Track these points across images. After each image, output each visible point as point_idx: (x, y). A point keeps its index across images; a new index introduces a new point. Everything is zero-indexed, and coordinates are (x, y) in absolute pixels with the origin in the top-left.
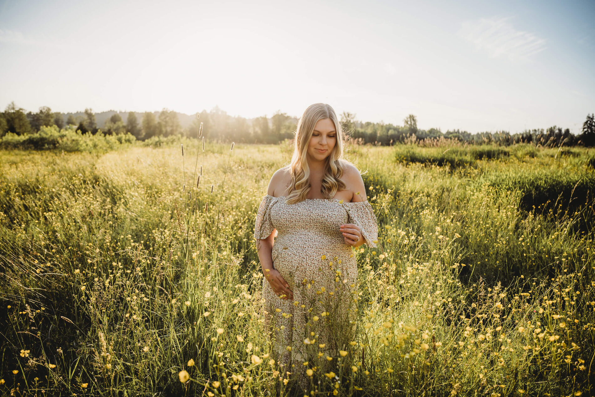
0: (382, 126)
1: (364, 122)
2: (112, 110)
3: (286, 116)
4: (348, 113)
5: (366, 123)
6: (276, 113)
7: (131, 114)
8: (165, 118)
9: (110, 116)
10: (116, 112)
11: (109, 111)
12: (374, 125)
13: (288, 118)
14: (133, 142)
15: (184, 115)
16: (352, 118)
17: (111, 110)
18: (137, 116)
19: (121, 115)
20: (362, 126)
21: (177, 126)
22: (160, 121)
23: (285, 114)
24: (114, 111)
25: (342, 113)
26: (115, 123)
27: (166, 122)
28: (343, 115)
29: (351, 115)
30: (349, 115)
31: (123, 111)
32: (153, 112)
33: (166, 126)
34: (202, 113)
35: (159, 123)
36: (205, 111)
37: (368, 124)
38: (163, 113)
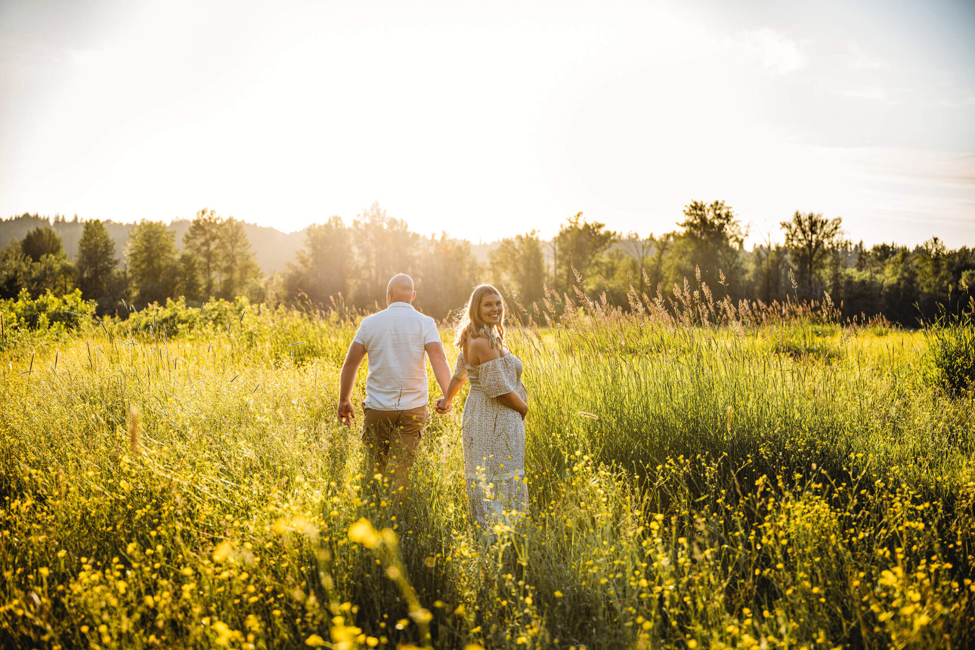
0: (937, 260)
1: (868, 247)
2: (32, 214)
3: (602, 231)
4: (811, 218)
5: (876, 249)
6: (567, 225)
7: (93, 230)
8: (206, 243)
9: (21, 235)
10: (46, 221)
11: (17, 219)
12: (905, 253)
13: (605, 240)
14: (85, 322)
15: (270, 233)
16: (827, 236)
17: (27, 216)
18: (112, 236)
19: (58, 234)
20: (862, 258)
21: (246, 268)
22: (188, 252)
23: (600, 226)
24: (36, 218)
25: (790, 219)
26: (36, 259)
27: (209, 255)
28: (794, 226)
29: (823, 224)
30: (813, 224)
31: (69, 219)
32: (167, 222)
33: (207, 270)
34: (328, 227)
35: (185, 259)
36: (337, 219)
37: (884, 252)
38: (198, 227)
